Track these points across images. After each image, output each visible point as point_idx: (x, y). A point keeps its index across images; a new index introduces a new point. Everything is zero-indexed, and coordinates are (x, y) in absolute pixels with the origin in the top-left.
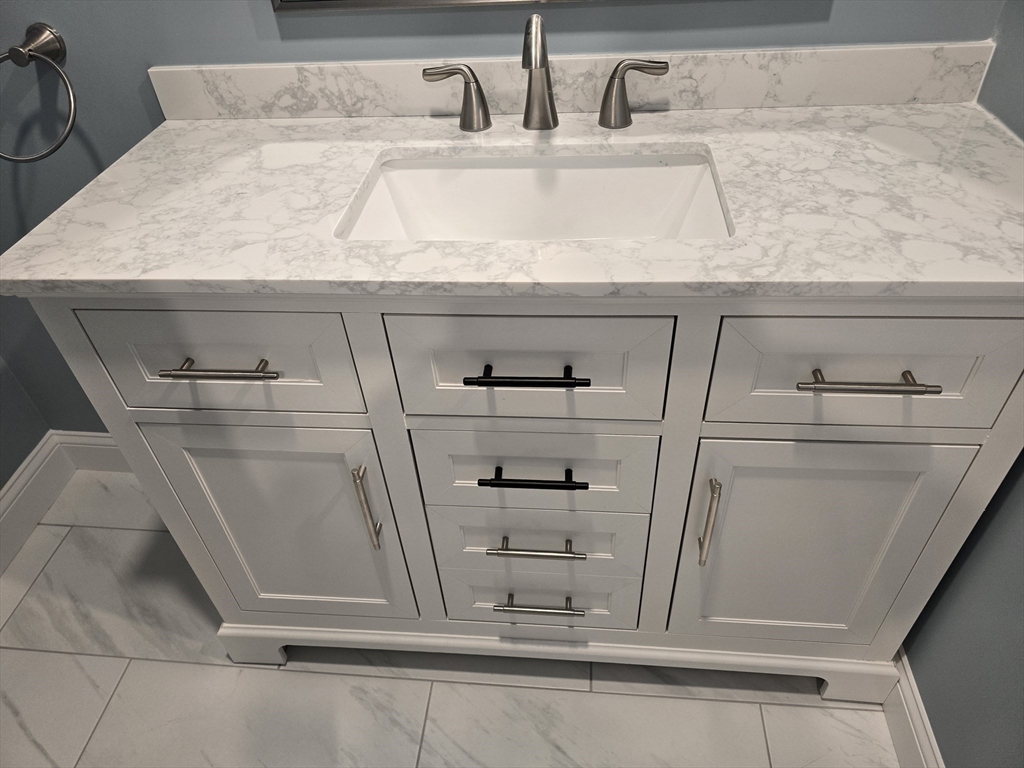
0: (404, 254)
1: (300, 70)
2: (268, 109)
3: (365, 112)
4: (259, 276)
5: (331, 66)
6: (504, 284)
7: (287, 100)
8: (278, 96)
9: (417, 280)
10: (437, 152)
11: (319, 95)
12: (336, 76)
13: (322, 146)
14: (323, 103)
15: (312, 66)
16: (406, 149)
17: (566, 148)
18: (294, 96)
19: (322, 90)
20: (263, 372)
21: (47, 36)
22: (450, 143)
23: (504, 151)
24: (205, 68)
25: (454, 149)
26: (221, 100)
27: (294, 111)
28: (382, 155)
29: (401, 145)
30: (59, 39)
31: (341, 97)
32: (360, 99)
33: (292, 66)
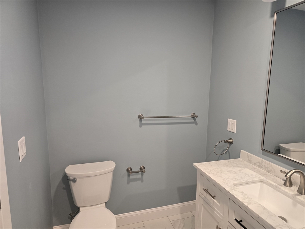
0: (237, 191)
1: (262, 160)
2: (255, 164)
3: (271, 172)
4: (217, 181)
5: (268, 162)
6: (243, 203)
7: (258, 164)
8: (257, 163)
9: (233, 194)
10: (273, 185)
11: (264, 166)
12: (268, 164)
13: (254, 173)
14: (264, 167)
15: (264, 160)
16: (267, 181)
17: (299, 199)
18: (260, 164)
19: (264, 165)
20: (214, 197)
21: (231, 140)
22: (276, 185)
23: (286, 192)
24: (249, 153)
25: (276, 186)
26: (249, 159)
27: (259, 166)
28: (262, 180)
29: (267, 180)
30: (233, 141)
31: (267, 168)
32: (270, 170)
33: (261, 159)
